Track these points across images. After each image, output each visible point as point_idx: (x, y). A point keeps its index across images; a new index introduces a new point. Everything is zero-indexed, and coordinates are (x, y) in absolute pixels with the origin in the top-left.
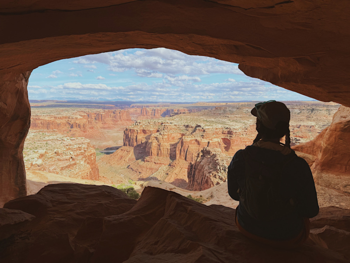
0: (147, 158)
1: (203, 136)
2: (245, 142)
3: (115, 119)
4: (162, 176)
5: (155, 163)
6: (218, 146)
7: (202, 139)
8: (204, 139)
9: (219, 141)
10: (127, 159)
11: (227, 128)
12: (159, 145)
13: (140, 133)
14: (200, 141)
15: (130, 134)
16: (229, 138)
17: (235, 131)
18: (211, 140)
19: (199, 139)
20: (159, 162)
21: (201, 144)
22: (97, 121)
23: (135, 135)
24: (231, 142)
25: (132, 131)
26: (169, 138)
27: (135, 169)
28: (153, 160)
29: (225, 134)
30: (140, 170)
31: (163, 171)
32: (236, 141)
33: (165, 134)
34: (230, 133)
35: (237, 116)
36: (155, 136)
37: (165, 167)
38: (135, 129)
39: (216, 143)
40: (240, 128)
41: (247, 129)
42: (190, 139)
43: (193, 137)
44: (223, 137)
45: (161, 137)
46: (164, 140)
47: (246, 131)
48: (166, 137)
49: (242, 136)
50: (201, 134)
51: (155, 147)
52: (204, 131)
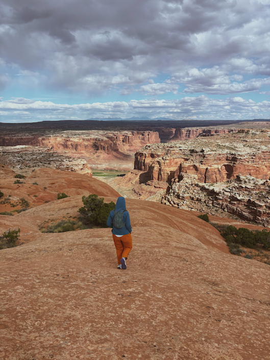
0: (149, 182)
1: (202, 162)
2: (250, 170)
3: (143, 141)
4: (158, 199)
5: (155, 187)
6: (218, 173)
7: (201, 165)
8: (203, 165)
9: (220, 168)
10: (134, 181)
11: (232, 154)
12: (160, 170)
13: (148, 157)
14: (198, 167)
15: (139, 158)
16: (232, 165)
17: (239, 158)
18: (210, 166)
19: (197, 165)
20: (158, 186)
21: (199, 170)
22: (124, 143)
23: (144, 159)
24: (234, 170)
25: (141, 154)
26: (170, 163)
27: (137, 191)
28: (153, 183)
29: (229, 160)
30: (140, 193)
31: (160, 195)
32: (239, 169)
33: (167, 158)
34: (234, 159)
35: (257, 140)
36: (158, 160)
37: (162, 192)
38: (144, 152)
39: (216, 170)
40: (246, 154)
41: (254, 156)
42: (188, 164)
43: (192, 163)
44: (226, 164)
45: (163, 161)
46: (166, 165)
47: (254, 157)
48: (167, 161)
49: (247, 163)
50: (201, 160)
51: (156, 171)
52: (204, 157)
